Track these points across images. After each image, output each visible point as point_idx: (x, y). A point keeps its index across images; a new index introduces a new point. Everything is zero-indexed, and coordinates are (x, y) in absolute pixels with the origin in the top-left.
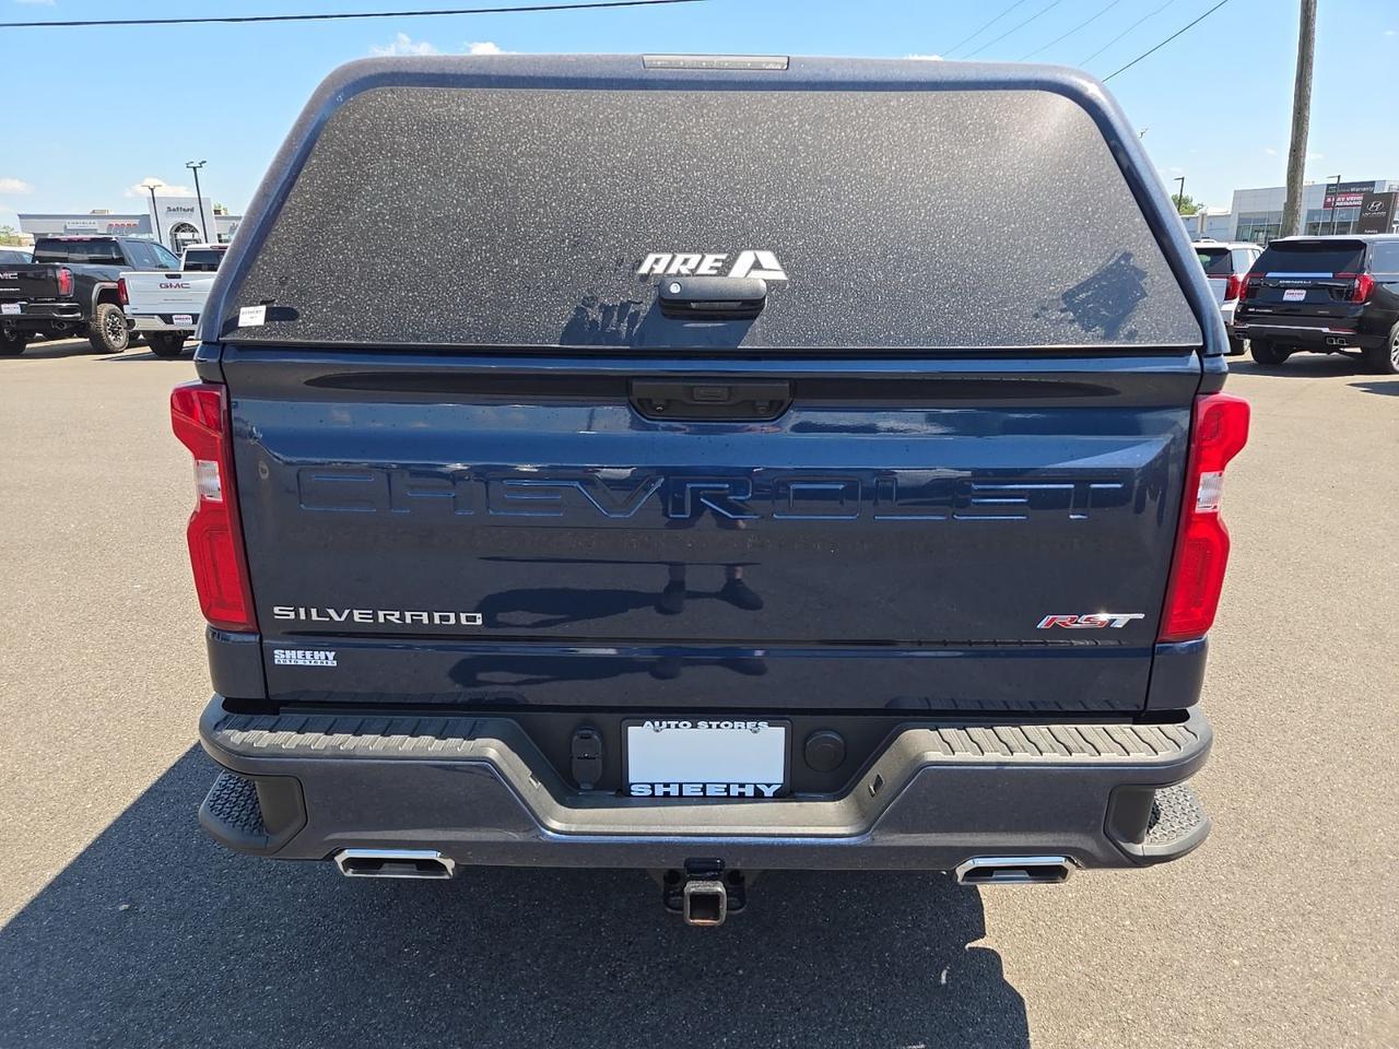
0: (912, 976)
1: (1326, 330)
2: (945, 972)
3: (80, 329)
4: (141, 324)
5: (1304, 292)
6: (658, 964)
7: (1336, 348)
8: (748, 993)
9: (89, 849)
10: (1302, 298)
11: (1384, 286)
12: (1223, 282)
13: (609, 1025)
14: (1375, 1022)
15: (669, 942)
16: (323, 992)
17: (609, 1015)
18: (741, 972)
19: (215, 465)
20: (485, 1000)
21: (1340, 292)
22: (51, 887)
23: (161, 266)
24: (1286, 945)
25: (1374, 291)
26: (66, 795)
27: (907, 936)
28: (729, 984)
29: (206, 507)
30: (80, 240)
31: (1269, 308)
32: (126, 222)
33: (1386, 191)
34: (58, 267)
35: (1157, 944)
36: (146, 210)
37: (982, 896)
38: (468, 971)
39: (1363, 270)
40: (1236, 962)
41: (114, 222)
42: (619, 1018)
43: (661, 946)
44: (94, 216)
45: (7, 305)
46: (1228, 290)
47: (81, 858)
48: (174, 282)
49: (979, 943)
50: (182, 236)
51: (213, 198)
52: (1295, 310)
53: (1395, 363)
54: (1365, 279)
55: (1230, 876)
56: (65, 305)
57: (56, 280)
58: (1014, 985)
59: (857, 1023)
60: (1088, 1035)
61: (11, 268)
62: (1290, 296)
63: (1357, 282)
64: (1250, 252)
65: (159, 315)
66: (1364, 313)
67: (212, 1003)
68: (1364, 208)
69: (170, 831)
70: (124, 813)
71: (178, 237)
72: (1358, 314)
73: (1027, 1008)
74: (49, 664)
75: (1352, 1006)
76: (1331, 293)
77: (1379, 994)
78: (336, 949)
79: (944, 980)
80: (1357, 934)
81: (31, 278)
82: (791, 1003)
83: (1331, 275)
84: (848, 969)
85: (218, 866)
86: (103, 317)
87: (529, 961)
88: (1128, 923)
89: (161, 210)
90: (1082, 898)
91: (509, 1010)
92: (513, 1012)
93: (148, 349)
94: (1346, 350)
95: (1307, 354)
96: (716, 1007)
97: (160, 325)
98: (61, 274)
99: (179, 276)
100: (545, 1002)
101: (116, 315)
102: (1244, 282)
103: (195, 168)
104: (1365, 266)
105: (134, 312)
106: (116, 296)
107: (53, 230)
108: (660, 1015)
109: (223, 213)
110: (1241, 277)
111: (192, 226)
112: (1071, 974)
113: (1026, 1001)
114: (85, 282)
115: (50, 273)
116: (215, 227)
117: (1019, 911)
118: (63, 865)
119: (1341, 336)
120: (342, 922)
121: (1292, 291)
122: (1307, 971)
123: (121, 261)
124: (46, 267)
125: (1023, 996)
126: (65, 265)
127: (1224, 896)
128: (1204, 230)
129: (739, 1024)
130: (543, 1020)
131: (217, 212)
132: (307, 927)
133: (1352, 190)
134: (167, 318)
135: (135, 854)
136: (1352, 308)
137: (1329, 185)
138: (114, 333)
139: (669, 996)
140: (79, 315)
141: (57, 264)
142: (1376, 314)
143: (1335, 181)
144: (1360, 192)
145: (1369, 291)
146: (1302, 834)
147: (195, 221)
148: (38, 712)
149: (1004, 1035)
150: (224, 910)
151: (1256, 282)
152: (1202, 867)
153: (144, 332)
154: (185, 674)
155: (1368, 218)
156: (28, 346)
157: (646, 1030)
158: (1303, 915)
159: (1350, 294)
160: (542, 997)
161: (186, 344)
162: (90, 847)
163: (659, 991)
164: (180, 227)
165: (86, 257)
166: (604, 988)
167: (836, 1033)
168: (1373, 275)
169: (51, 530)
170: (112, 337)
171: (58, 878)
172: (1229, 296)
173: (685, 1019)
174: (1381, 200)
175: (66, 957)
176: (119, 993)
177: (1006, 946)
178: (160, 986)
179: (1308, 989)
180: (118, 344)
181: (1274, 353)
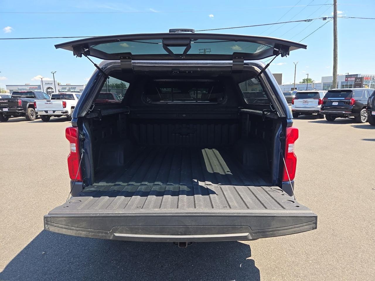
0: (233, 265)
1: (344, 112)
2: (241, 265)
3: (23, 114)
4: (39, 113)
5: (338, 103)
6: (173, 264)
7: (347, 117)
8: (194, 270)
9: (34, 240)
10: (337, 104)
11: (358, 101)
12: (317, 100)
13: (161, 277)
14: (342, 274)
15: (175, 259)
16: (93, 271)
17: (161, 275)
18: (192, 265)
19: (75, 144)
20: (131, 272)
21: (347, 103)
22: (25, 248)
23: (45, 98)
24: (323, 258)
25: (355, 102)
26: (28, 228)
27: (232, 257)
28: (190, 268)
29: (72, 154)
30: (24, 92)
31: (329, 107)
32: (34, 87)
33: (361, 77)
34: (18, 99)
35: (292, 258)
36: (40, 84)
37: (251, 248)
38: (127, 266)
39: (352, 97)
40: (311, 262)
41: (31, 87)
42: (163, 276)
43: (174, 260)
44: (26, 85)
45: (4, 109)
46: (319, 102)
47: (32, 242)
48: (49, 102)
49: (250, 258)
50: (49, 90)
51: (58, 81)
52: (335, 107)
53: (362, 120)
54: (353, 99)
55: (311, 243)
56: (19, 108)
57: (18, 102)
58: (258, 267)
59: (220, 276)
60: (274, 278)
61: (6, 99)
62: (334, 104)
63: (351, 100)
64: (324, 93)
65: (44, 111)
66: (353, 108)
67: (66, 274)
68: (355, 81)
69: (53, 236)
70: (42, 232)
71: (48, 91)
72: (352, 108)
73: (260, 272)
74: (21, 197)
75: (337, 271)
76: (344, 103)
77: (344, 268)
78: (95, 262)
79: (241, 266)
80: (340, 255)
81: (11, 102)
82: (204, 272)
83: (344, 98)
84: (218, 264)
85: (66, 243)
86: (29, 111)
87: (142, 264)
88: (285, 253)
89: (44, 84)
90: (275, 248)
91: (137, 275)
92: (138, 275)
93: (41, 119)
94: (350, 117)
95: (340, 118)
96: (187, 273)
97: (44, 113)
98: (19, 101)
99: (50, 101)
100: (146, 272)
101: (33, 111)
102: (322, 100)
103: (53, 73)
104: (353, 96)
105: (38, 110)
106: (33, 106)
107: (15, 89)
108: (173, 275)
109: (60, 84)
110: (322, 99)
111: (51, 88)
112: (271, 265)
113: (260, 271)
114: (25, 103)
115: (16, 100)
116: (58, 88)
117: (260, 251)
118: (28, 243)
119: (348, 114)
120: (96, 255)
121: (334, 103)
122: (327, 264)
123: (34, 97)
124: (15, 99)
125: (259, 269)
126: (20, 98)
127: (309, 247)
128: (314, 87)
129: (192, 277)
130: (145, 276)
131: (58, 84)
132: (88, 257)
133: (352, 76)
134: (46, 112)
135: (45, 241)
136: (350, 107)
137: (346, 75)
138: (32, 115)
139: (175, 271)
140: (23, 111)
141: (18, 98)
142: (356, 108)
143: (347, 74)
144: (354, 77)
145: (354, 102)
146: (329, 233)
147: (53, 86)
148: (19, 209)
149: (255, 278)
150: (68, 253)
151: (326, 100)
152: (304, 241)
153: (40, 115)
154: (55, 199)
155: (356, 83)
156: (9, 119)
157: (170, 278)
158: (328, 251)
159: (349, 103)
160: (145, 272)
161: (51, 118)
162: (34, 239)
163: (173, 270)
164: (49, 88)
165: (25, 96)
166: (160, 269)
167: (215, 278)
168: (355, 98)
169: (19, 165)
170: (31, 117)
171: (27, 246)
172: (319, 104)
173: (179, 276)
174: (359, 79)
175: (30, 264)
176: (43, 272)
177: (256, 259)
178: (54, 270)
179: (327, 267)
180: (33, 118)
181: (332, 118)
